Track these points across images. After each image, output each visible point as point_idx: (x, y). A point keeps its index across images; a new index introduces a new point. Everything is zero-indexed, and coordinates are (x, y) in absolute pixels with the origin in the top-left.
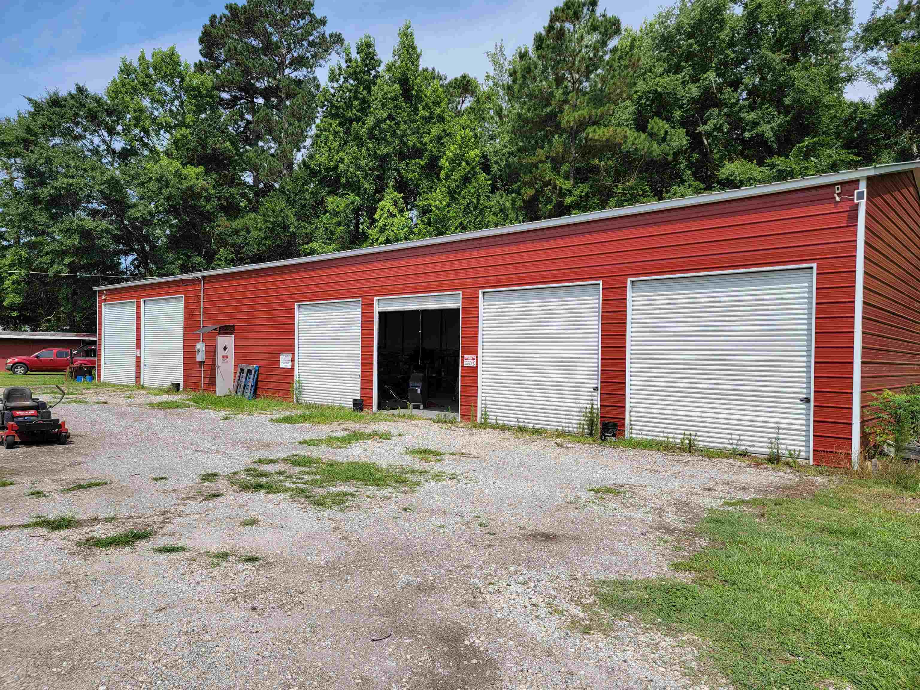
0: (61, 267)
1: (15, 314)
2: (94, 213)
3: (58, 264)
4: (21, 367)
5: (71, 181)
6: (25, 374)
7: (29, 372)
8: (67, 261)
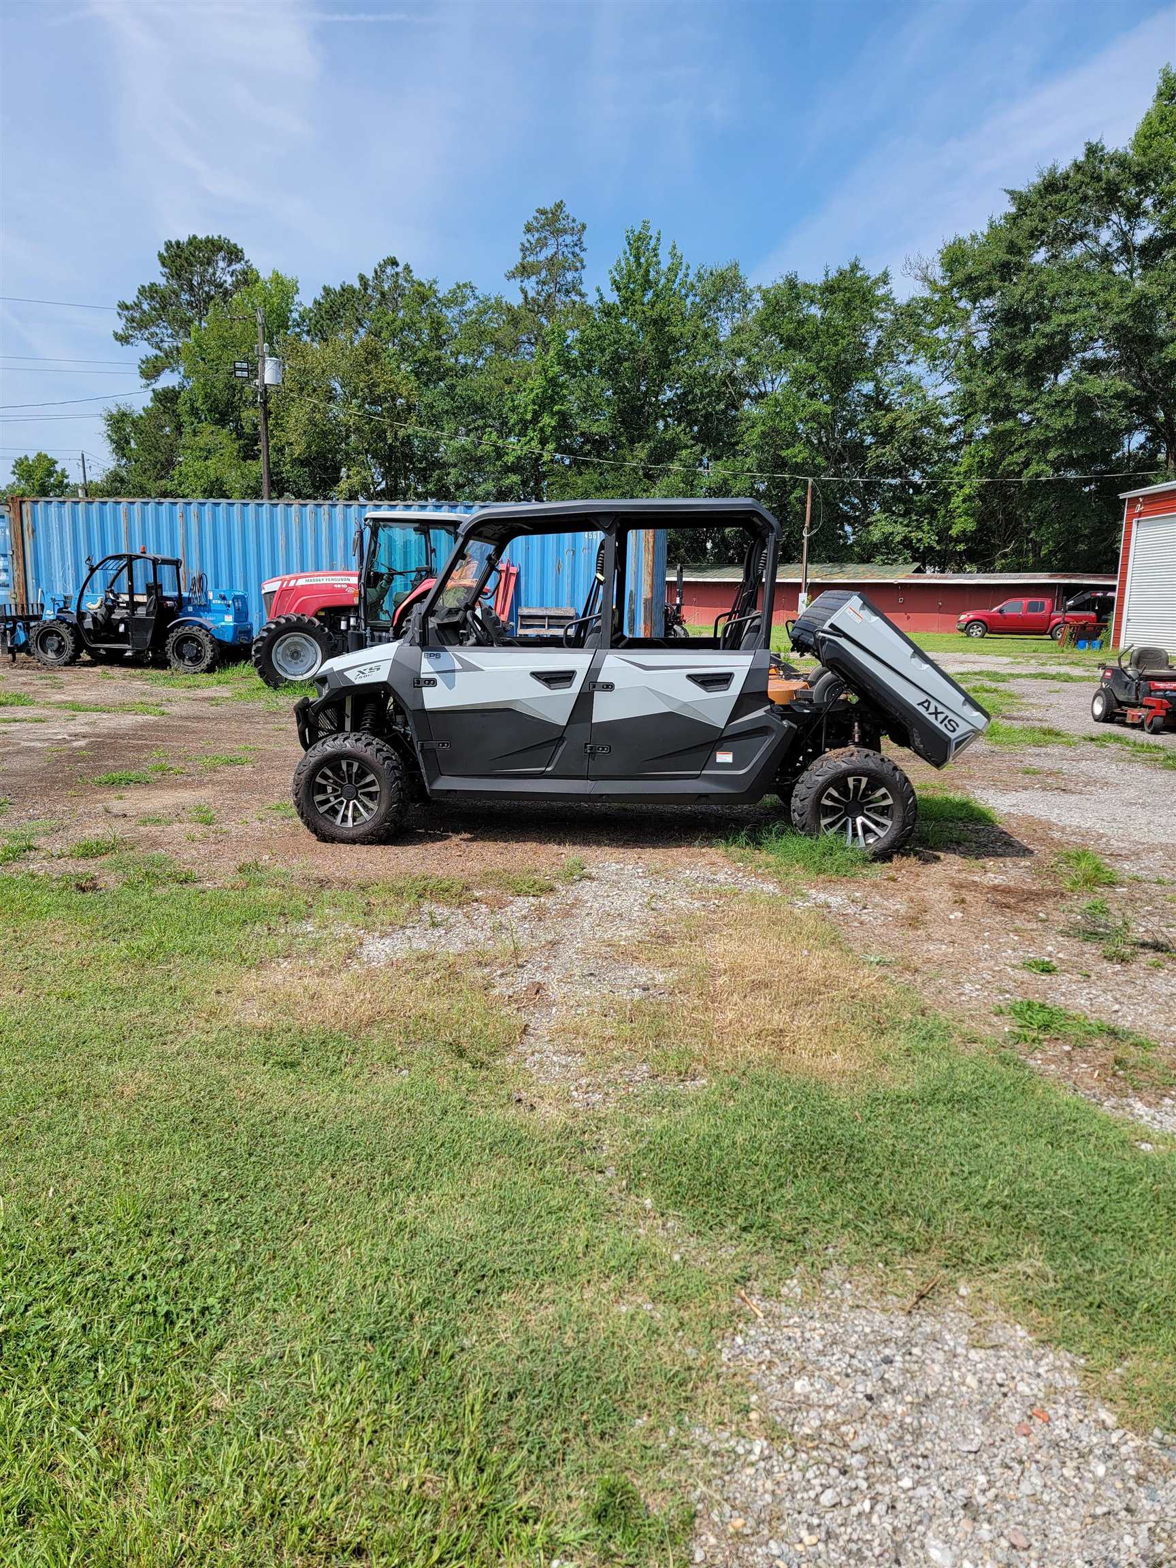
0: (1043, 466)
1: (961, 547)
2: (1095, 366)
3: (1038, 462)
4: (978, 626)
5: (1072, 317)
6: (982, 637)
7: (987, 635)
8: (1052, 455)
